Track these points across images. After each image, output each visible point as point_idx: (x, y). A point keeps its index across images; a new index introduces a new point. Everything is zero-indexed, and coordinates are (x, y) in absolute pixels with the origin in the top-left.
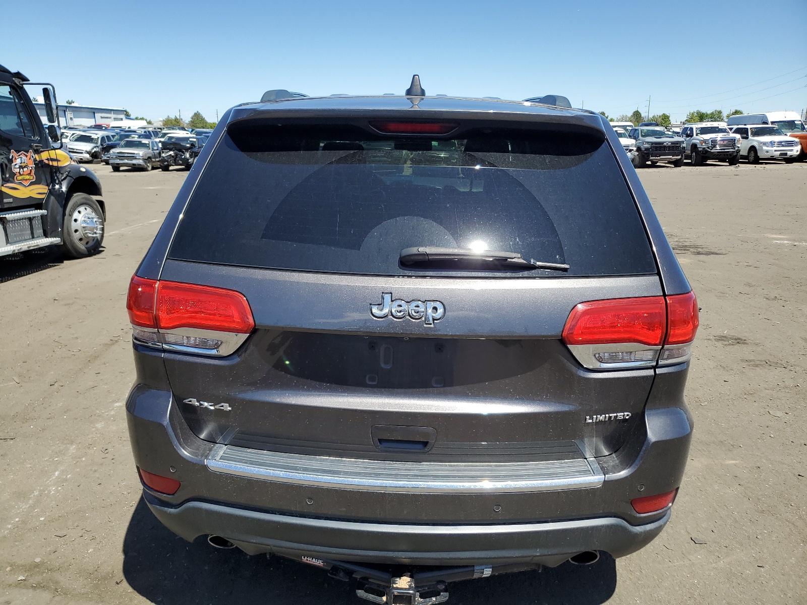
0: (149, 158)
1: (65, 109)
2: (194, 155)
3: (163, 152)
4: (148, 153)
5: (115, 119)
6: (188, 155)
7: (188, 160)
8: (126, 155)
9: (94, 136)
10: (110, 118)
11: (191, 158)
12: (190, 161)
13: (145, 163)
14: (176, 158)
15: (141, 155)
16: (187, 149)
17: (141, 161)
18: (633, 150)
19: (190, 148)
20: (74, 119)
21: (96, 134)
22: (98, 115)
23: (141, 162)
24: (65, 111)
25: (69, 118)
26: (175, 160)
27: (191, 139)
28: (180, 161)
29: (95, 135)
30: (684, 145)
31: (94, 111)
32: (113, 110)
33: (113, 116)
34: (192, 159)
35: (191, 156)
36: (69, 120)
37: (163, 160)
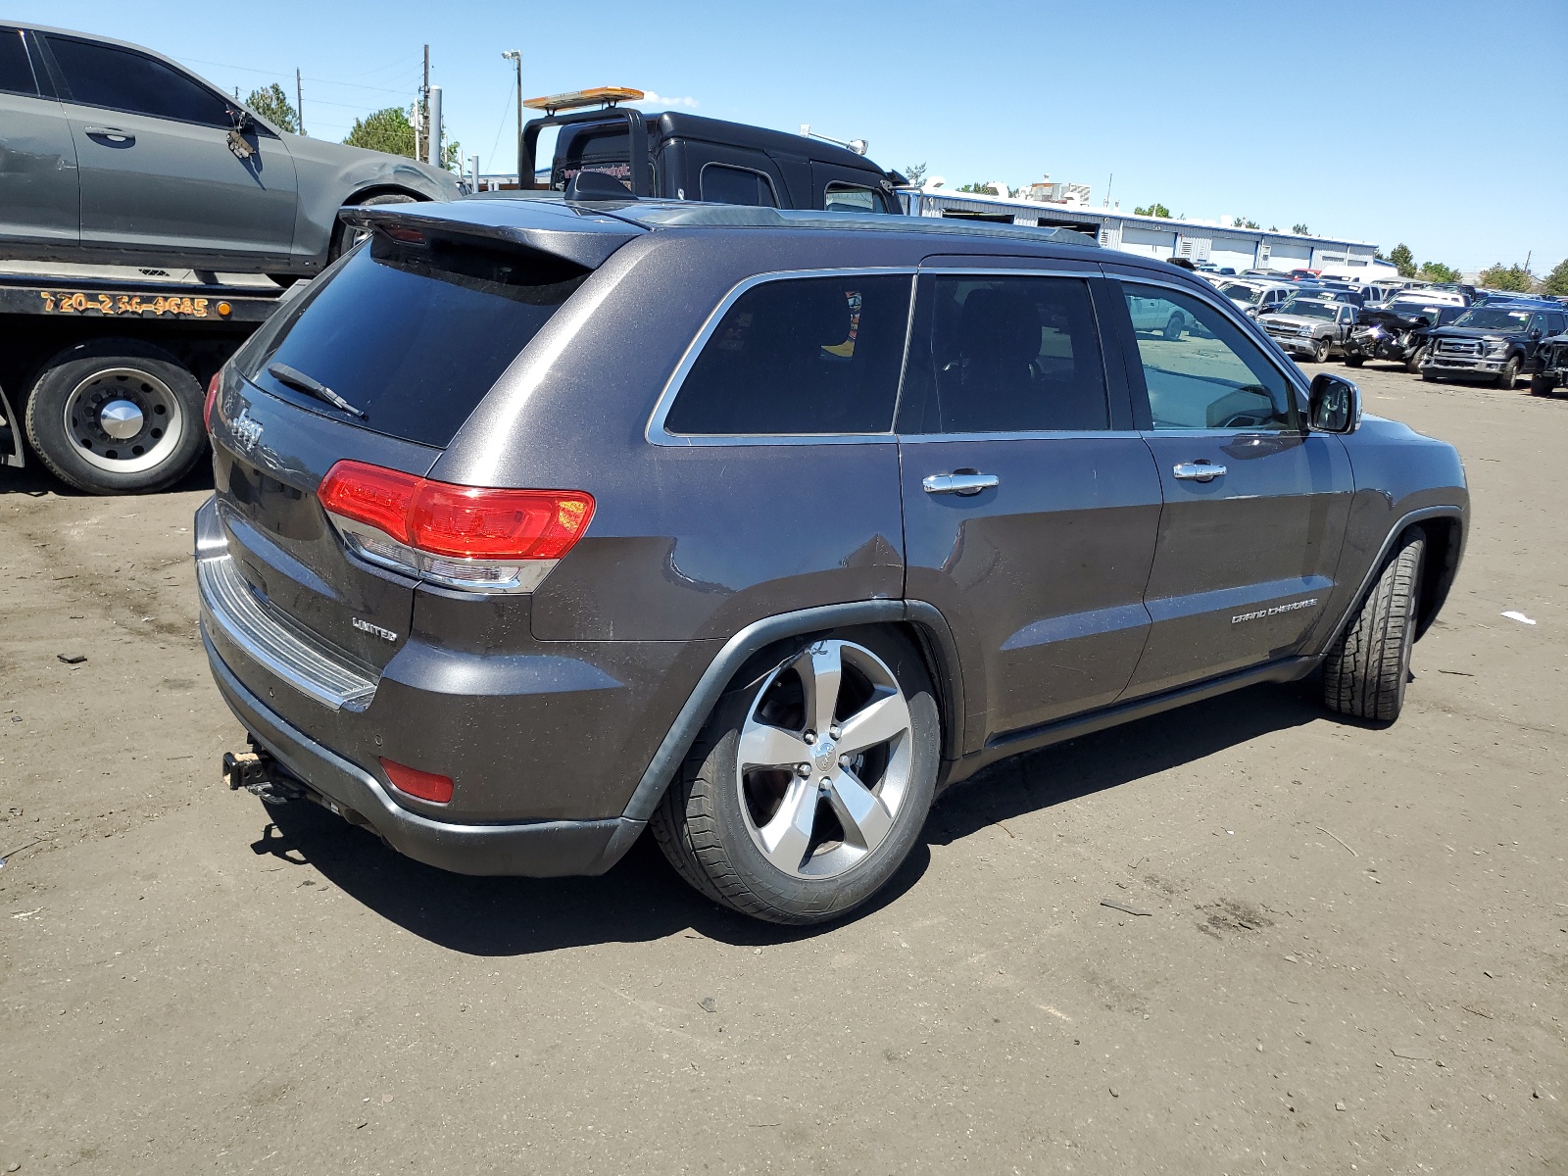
0: (1328, 338)
1: (1258, 239)
2: (1419, 341)
3: (1357, 329)
4: (1327, 329)
5: (1351, 263)
6: (1405, 340)
7: (1403, 349)
8: (1282, 327)
9: (1255, 289)
10: (1342, 260)
11: (1411, 346)
12: (1406, 352)
13: (1315, 346)
14: (1378, 344)
15: (1312, 331)
16: (1407, 328)
17: (1308, 342)
19: (1414, 326)
20: (1270, 258)
21: (1261, 285)
22: (1318, 254)
23: (1307, 344)
24: (1258, 242)
25: (1262, 255)
26: (1376, 348)
27: (1426, 310)
28: (1384, 351)
29: (1257, 287)
31: (1311, 244)
32: (1352, 245)
33: (1348, 256)
34: (1414, 348)
35: (1411, 343)
36: (1261, 259)
37: (1353, 345)
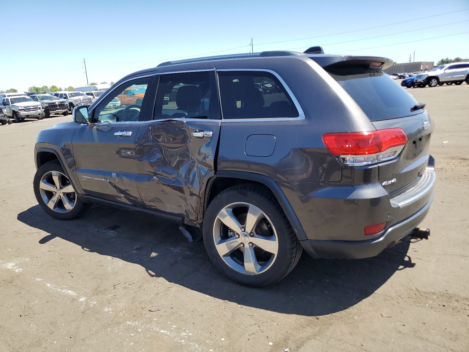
18: (40, 108)
30: (67, 103)
